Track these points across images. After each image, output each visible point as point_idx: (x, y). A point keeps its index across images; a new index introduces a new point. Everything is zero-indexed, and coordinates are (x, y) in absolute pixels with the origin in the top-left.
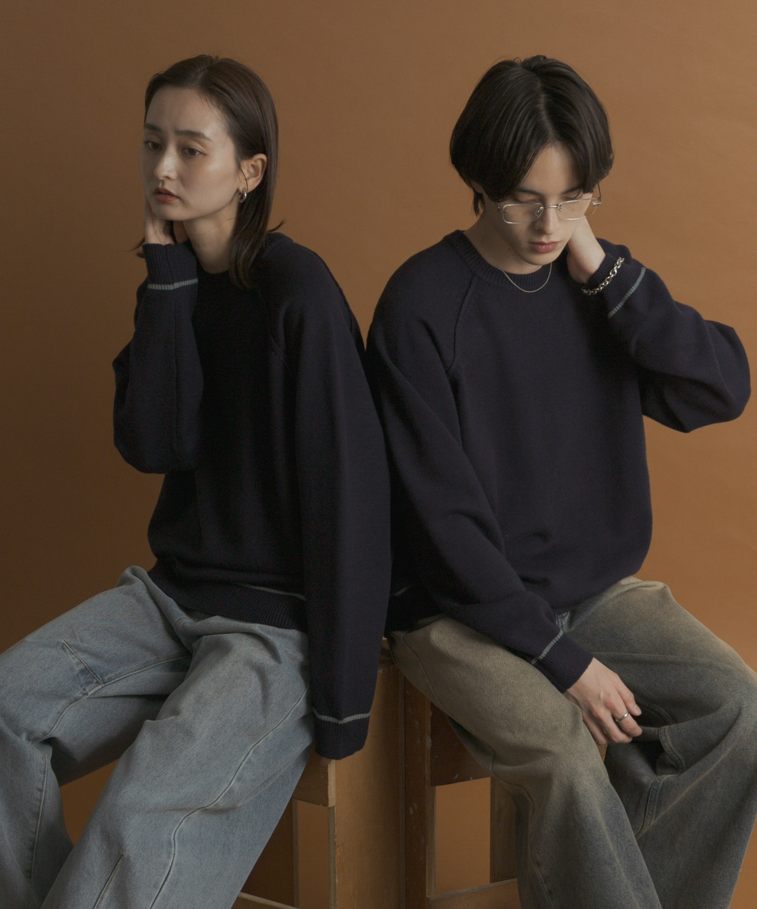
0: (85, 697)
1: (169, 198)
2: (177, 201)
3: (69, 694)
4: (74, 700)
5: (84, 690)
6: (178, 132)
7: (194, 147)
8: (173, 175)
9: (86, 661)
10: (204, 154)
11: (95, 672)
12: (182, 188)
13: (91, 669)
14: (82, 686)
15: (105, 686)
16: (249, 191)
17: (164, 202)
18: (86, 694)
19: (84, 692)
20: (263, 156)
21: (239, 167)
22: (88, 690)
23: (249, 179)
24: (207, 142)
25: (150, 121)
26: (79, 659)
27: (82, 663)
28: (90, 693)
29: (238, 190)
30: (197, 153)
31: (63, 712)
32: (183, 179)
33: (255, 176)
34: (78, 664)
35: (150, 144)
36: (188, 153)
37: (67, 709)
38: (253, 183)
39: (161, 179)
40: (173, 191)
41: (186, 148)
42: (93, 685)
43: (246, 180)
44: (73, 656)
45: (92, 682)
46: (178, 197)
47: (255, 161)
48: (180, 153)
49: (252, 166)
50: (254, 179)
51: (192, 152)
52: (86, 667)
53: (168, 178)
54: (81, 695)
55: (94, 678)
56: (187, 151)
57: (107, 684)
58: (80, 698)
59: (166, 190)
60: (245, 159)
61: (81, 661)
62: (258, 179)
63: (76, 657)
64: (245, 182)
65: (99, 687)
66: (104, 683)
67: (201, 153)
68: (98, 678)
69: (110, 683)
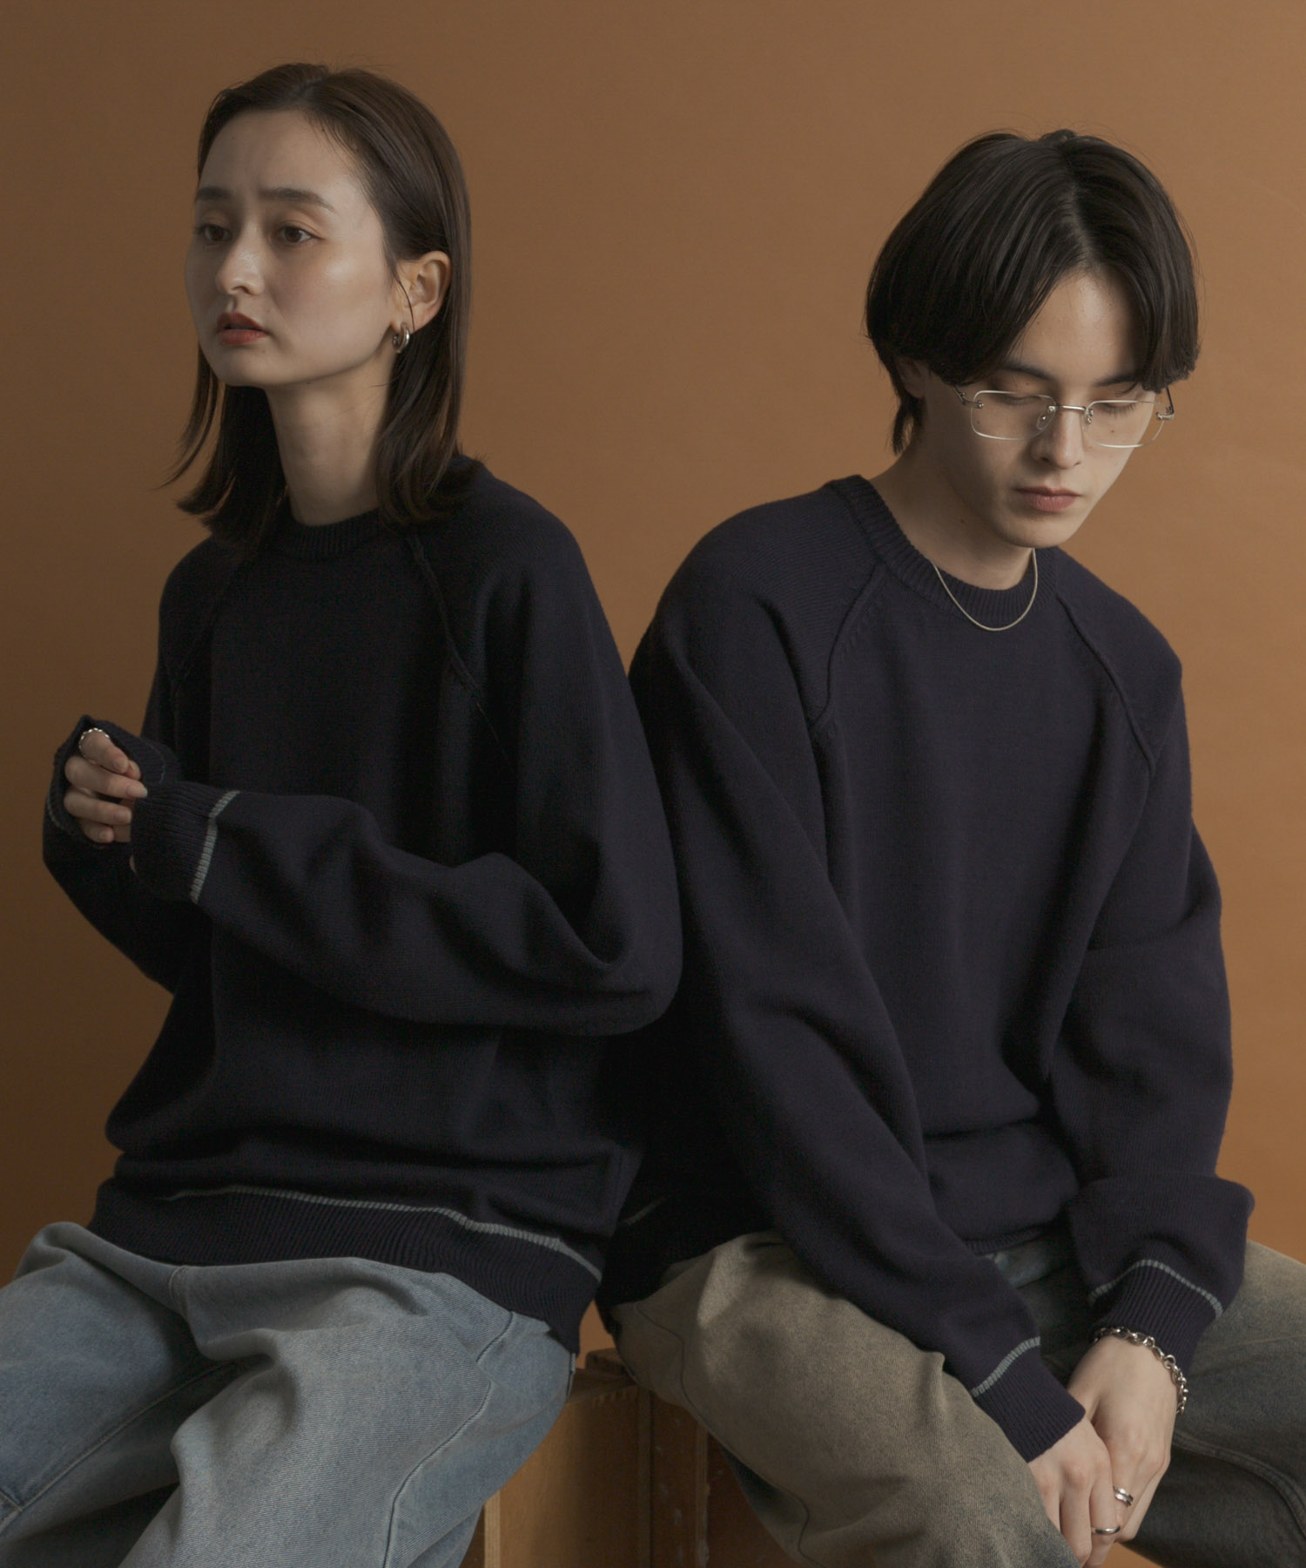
1: (248, 334)
2: (264, 341)
6: (265, 195)
7: (297, 225)
8: (256, 285)
10: (320, 240)
12: (277, 314)
16: (416, 329)
17: (239, 345)
20: (442, 257)
21: (392, 275)
23: (415, 304)
24: (324, 212)
29: (390, 330)
30: (304, 237)
32: (277, 293)
33: (427, 301)
35: (207, 233)
36: (285, 236)
38: (423, 314)
39: (232, 291)
40: (258, 319)
41: (280, 230)
43: (410, 306)
46: (267, 332)
47: (425, 267)
48: (270, 239)
49: (420, 278)
50: (427, 306)
51: (293, 233)
53: (245, 289)
56: (283, 234)
59: (241, 317)
60: (405, 259)
62: (433, 305)
64: (408, 310)
65: (13, 1515)
66: (22, 1503)
67: (312, 236)
68: (9, 1496)
69: (34, 1499)
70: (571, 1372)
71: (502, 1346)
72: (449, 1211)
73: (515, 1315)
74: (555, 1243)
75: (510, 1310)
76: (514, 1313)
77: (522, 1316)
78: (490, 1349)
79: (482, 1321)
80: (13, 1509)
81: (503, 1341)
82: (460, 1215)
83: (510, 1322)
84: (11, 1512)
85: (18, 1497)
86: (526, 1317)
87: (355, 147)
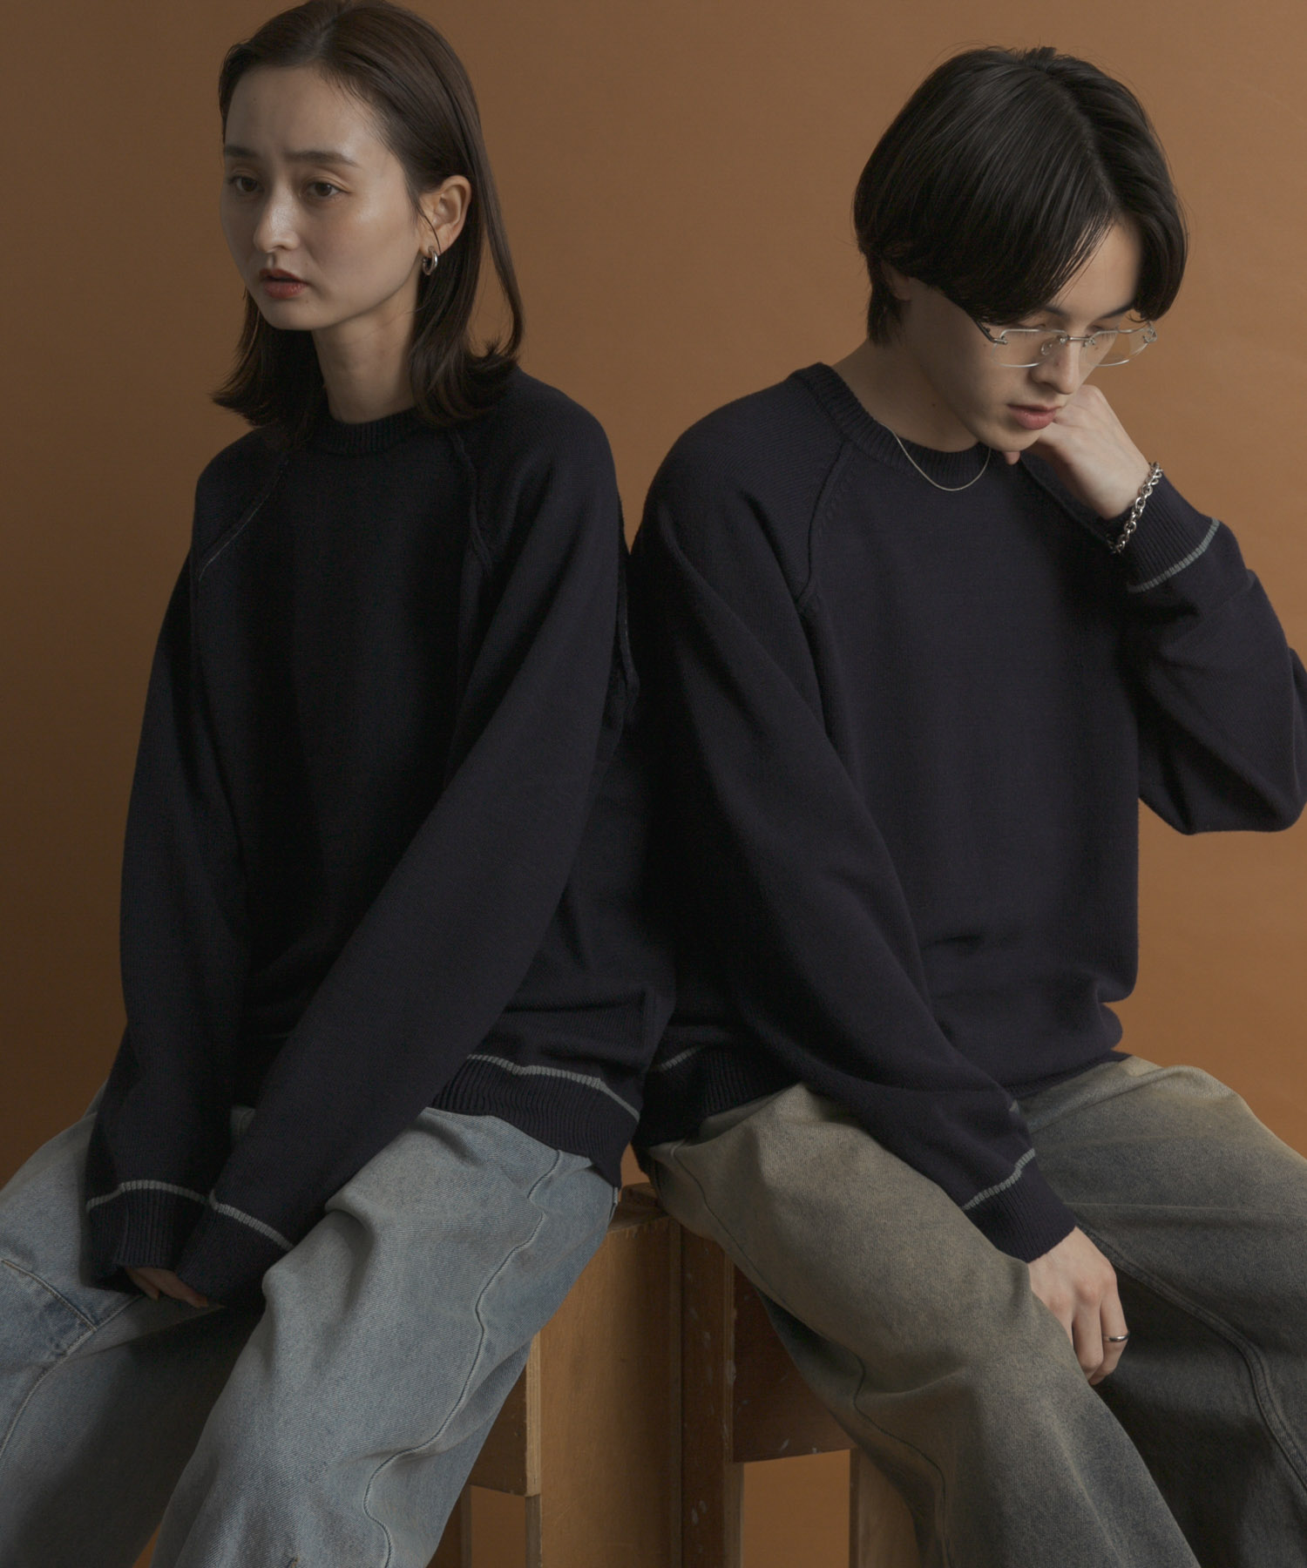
0: (62, 1361)
1: (292, 288)
2: (305, 291)
3: (28, 1361)
4: (41, 1370)
5: (58, 1346)
6: (292, 157)
7: (326, 180)
8: (291, 241)
9: (55, 1284)
10: (348, 193)
11: (75, 1302)
12: (312, 264)
13: (67, 1299)
14: (52, 1340)
15: (100, 1328)
16: (442, 252)
17: (282, 298)
18: (63, 1354)
19: (59, 1351)
20: (460, 180)
21: (417, 208)
22: (65, 1346)
23: (439, 227)
24: (349, 169)
25: (232, 139)
26: (40, 1283)
27: (47, 1289)
28: (69, 1352)
29: (420, 252)
30: (334, 191)
31: (23, 1401)
32: (312, 246)
33: (450, 221)
34: (38, 1294)
35: (239, 184)
36: (315, 193)
37: (31, 1393)
38: (447, 236)
39: (270, 251)
40: (296, 272)
41: (310, 185)
42: (73, 1334)
43: (434, 230)
44: (28, 1279)
45: (71, 1327)
46: (307, 283)
47: (447, 191)
48: (300, 195)
49: (443, 201)
50: (449, 226)
51: (323, 188)
52: (56, 1297)
53: (282, 247)
54: (53, 1358)
55: (76, 1315)
56: (312, 190)
57: (102, 1324)
58: (52, 1364)
59: (281, 272)
60: (427, 192)
61: (43, 1286)
62: (455, 226)
63: (33, 1278)
64: (432, 234)
65: (89, 1334)
66: (97, 1323)
67: (340, 190)
68: (84, 1315)
69: (109, 1319)
70: (614, 1204)
71: (550, 1181)
72: (497, 1058)
73: (562, 1153)
74: (597, 1083)
75: (556, 1149)
76: (560, 1151)
77: (567, 1154)
78: (539, 1184)
79: (532, 1159)
80: (89, 1328)
81: (551, 1178)
82: (507, 1062)
83: (557, 1160)
84: (86, 1331)
85: (93, 1317)
86: (572, 1155)
87: (370, 98)
